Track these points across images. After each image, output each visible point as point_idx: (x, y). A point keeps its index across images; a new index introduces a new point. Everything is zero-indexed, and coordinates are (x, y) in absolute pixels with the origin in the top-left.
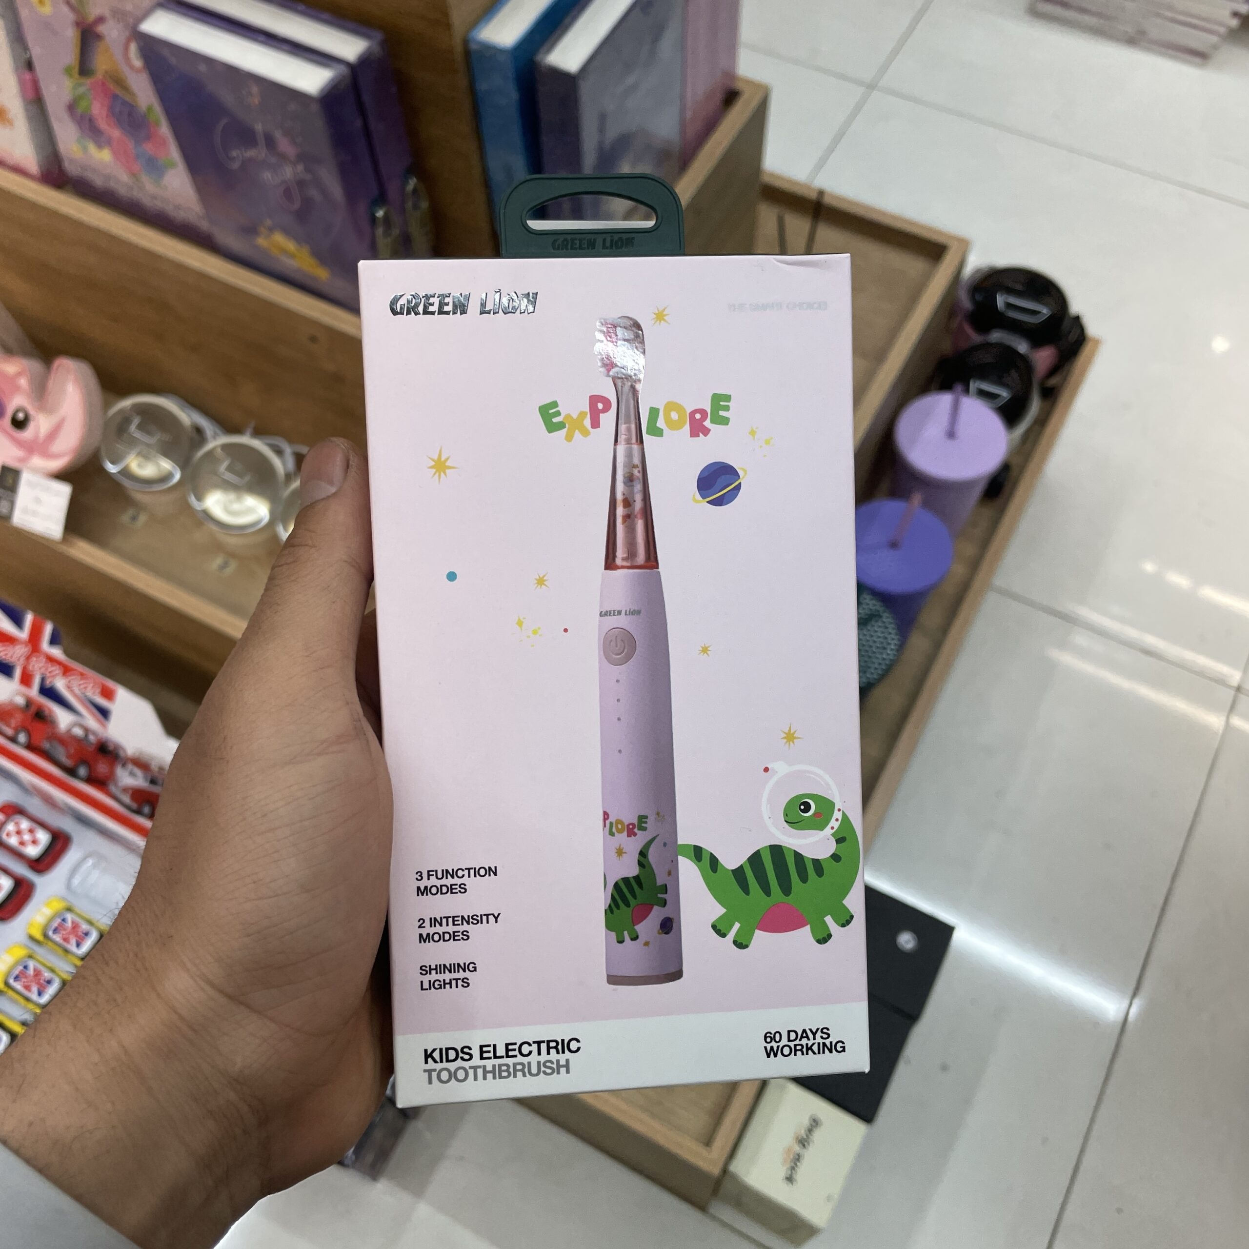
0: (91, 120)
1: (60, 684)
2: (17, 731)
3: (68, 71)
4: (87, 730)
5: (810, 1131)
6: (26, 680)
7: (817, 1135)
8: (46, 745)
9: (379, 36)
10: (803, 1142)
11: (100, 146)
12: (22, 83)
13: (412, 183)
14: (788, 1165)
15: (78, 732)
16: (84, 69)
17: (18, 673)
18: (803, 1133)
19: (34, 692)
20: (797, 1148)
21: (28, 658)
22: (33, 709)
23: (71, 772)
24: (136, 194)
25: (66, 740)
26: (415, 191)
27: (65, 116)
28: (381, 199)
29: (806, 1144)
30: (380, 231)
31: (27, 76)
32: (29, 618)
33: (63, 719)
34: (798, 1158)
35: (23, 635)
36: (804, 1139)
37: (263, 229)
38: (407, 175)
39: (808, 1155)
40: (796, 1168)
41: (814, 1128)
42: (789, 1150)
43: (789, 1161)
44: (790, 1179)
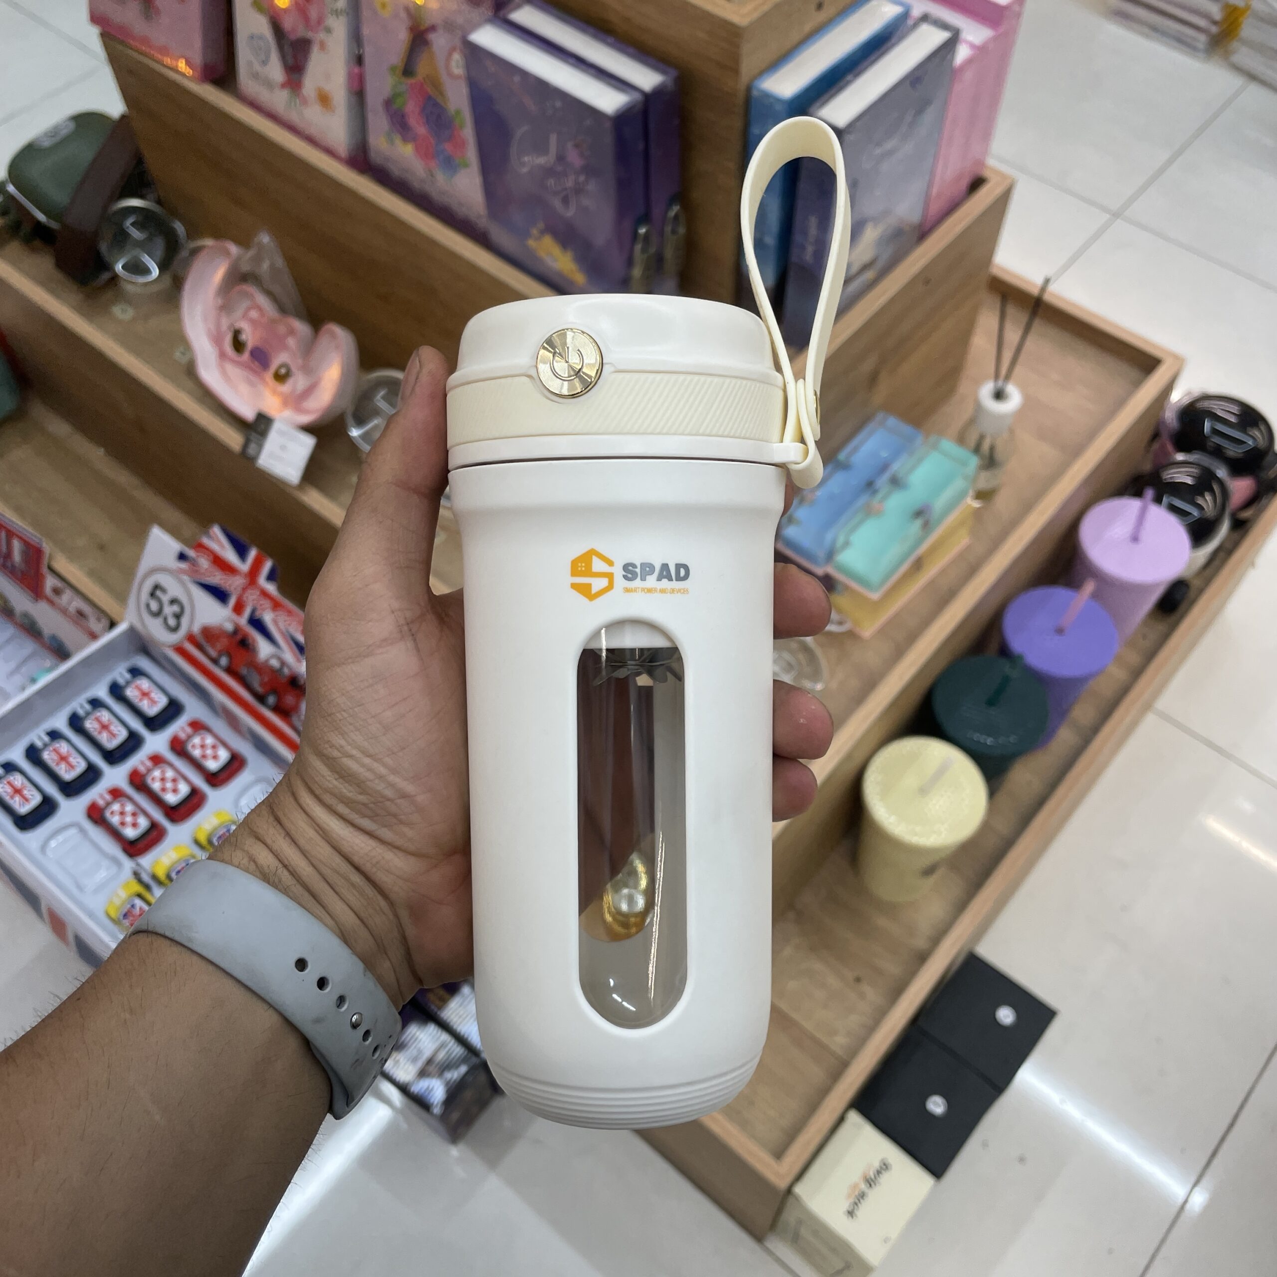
0: (403, 116)
1: (268, 618)
2: (220, 654)
3: (393, 69)
4: (283, 663)
5: (879, 1172)
6: (238, 609)
7: (885, 1178)
8: (244, 671)
9: (674, 73)
10: (870, 1182)
11: (405, 140)
12: (350, 76)
13: (676, 209)
14: (852, 1200)
15: (275, 663)
16: (408, 70)
17: (232, 601)
18: (872, 1174)
19: (243, 621)
20: (863, 1186)
21: (244, 589)
22: (239, 637)
23: (261, 699)
24: (428, 187)
25: (262, 669)
26: (676, 217)
27: (380, 109)
28: (645, 218)
29: (872, 1183)
30: (638, 247)
31: (356, 70)
32: (253, 553)
33: (264, 649)
34: (862, 1196)
35: (245, 567)
36: (872, 1180)
37: (535, 232)
38: (672, 201)
39: (873, 1195)
40: (859, 1204)
41: (883, 1171)
42: (855, 1186)
43: (853, 1196)
44: (851, 1213)
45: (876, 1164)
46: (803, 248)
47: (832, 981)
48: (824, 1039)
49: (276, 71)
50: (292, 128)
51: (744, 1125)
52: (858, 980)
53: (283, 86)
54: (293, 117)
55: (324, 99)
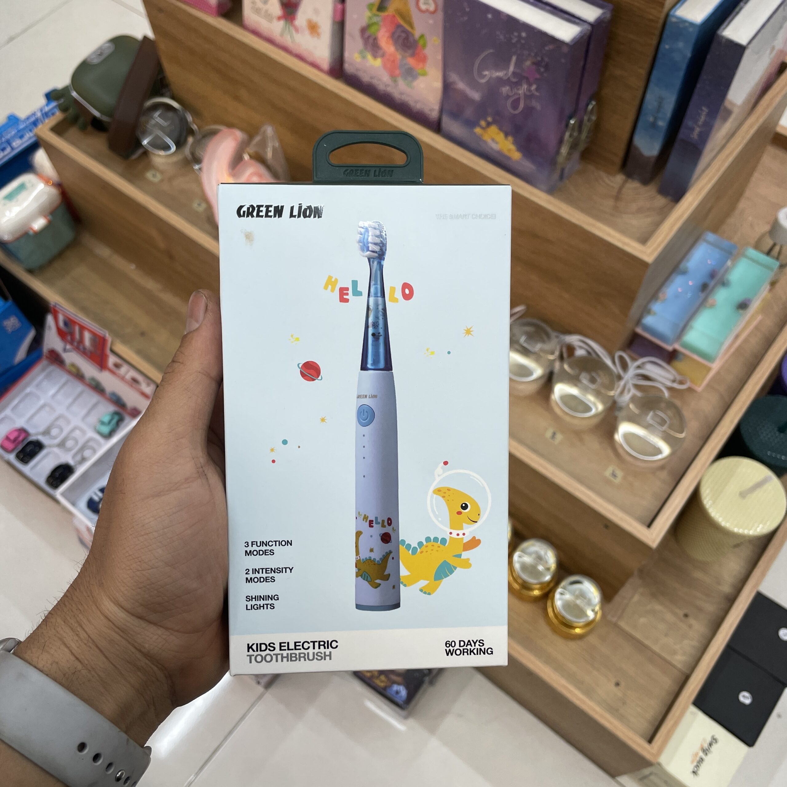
0: (375, 40)
5: (710, 745)
7: (715, 747)
9: (610, 7)
10: (706, 751)
11: (375, 57)
12: (335, 11)
13: (593, 104)
14: (695, 764)
16: (381, 7)
18: (706, 746)
20: (701, 754)
24: (390, 89)
26: (592, 109)
27: (357, 34)
28: (575, 113)
30: (567, 134)
31: (340, 6)
34: (701, 760)
37: (483, 123)
38: (591, 99)
39: (707, 759)
40: (700, 767)
41: (713, 744)
42: (697, 754)
43: (696, 761)
44: (694, 772)
45: (709, 739)
46: (692, 129)
47: (669, 617)
48: (668, 657)
49: (275, 8)
50: (285, 49)
51: (621, 718)
52: (686, 616)
53: (279, 18)
54: (287, 40)
55: (313, 28)
